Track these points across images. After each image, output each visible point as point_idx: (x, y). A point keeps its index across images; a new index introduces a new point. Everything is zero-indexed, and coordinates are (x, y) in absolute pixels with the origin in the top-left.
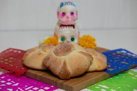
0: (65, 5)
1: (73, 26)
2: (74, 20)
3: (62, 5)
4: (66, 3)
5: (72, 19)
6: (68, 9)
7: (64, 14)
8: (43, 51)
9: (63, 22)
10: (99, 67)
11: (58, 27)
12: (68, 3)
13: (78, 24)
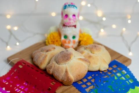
0: (68, 7)
1: (75, 26)
2: (75, 22)
3: (65, 7)
4: (69, 5)
5: (73, 20)
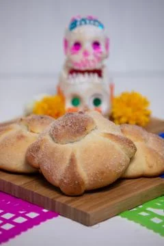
0: (81, 24)
1: (99, 72)
2: (100, 59)
3: (74, 24)
4: (83, 20)
5: (95, 56)
6: (87, 33)
7: (77, 46)
8: (28, 130)
9: (76, 64)
10: (151, 167)
11: (65, 74)
12: (88, 22)
13: (109, 66)
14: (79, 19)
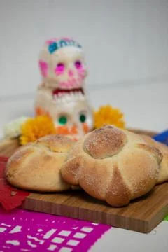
0: (61, 46)
3: (54, 47)
4: (62, 41)
7: (61, 66)
9: (63, 84)
12: (68, 43)
14: (58, 42)
